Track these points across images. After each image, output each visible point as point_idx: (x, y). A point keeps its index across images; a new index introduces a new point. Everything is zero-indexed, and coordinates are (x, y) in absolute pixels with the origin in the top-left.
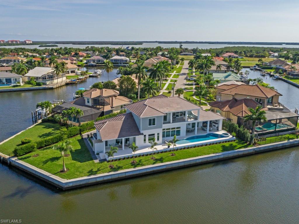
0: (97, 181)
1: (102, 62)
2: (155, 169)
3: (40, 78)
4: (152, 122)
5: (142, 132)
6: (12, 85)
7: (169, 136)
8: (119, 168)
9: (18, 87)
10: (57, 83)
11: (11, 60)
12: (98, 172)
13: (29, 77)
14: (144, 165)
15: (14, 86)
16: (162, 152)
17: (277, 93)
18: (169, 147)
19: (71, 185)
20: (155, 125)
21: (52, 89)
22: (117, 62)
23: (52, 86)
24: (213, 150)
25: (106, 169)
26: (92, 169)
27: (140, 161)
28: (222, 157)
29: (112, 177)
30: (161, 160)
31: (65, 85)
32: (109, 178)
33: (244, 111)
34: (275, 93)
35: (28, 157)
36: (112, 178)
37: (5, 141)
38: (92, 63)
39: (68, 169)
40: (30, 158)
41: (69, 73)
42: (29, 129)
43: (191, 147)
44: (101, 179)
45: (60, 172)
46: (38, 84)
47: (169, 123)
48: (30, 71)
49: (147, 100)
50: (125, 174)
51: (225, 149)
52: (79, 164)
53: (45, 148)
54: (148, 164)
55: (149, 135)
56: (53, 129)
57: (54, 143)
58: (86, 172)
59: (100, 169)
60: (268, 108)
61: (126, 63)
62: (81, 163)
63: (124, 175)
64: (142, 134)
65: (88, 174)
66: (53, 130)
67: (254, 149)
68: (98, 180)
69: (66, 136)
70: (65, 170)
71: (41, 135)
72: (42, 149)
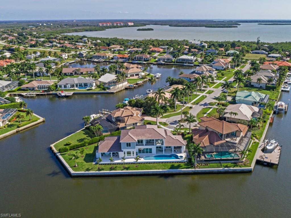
1: (171, 61)
2: (121, 173)
3: (107, 84)
4: (129, 145)
5: (122, 150)
6: (88, 88)
7: (148, 153)
8: (103, 169)
9: (91, 90)
10: (118, 87)
11: (100, 56)
12: (91, 170)
13: (100, 82)
14: (116, 170)
15: (88, 90)
16: (132, 164)
17: (239, 129)
18: (137, 161)
19: (75, 175)
21: (113, 93)
22: (184, 61)
23: (113, 91)
24: (164, 167)
25: (96, 169)
26: (89, 168)
27: (116, 167)
28: (167, 172)
30: (127, 169)
31: (125, 89)
32: (95, 174)
33: (203, 142)
34: (238, 129)
35: (65, 154)
37: (61, 140)
38: (162, 62)
39: (78, 165)
40: (66, 155)
41: (134, 76)
42: (77, 133)
43: (152, 163)
44: (91, 174)
45: (74, 166)
46: (104, 89)
47: (143, 145)
48: (102, 77)
49: (132, 129)
51: (173, 167)
52: (85, 163)
53: (76, 149)
54: (119, 170)
55: (127, 152)
56: (88, 135)
57: (82, 147)
58: (85, 169)
59: (93, 168)
60: (226, 141)
61: (192, 62)
62: (86, 163)
63: (103, 174)
64: (122, 151)
65: (85, 170)
66: (87, 137)
67: (192, 171)
68: (90, 174)
69: (87, 144)
70: (77, 166)
71: (79, 139)
72: (75, 149)
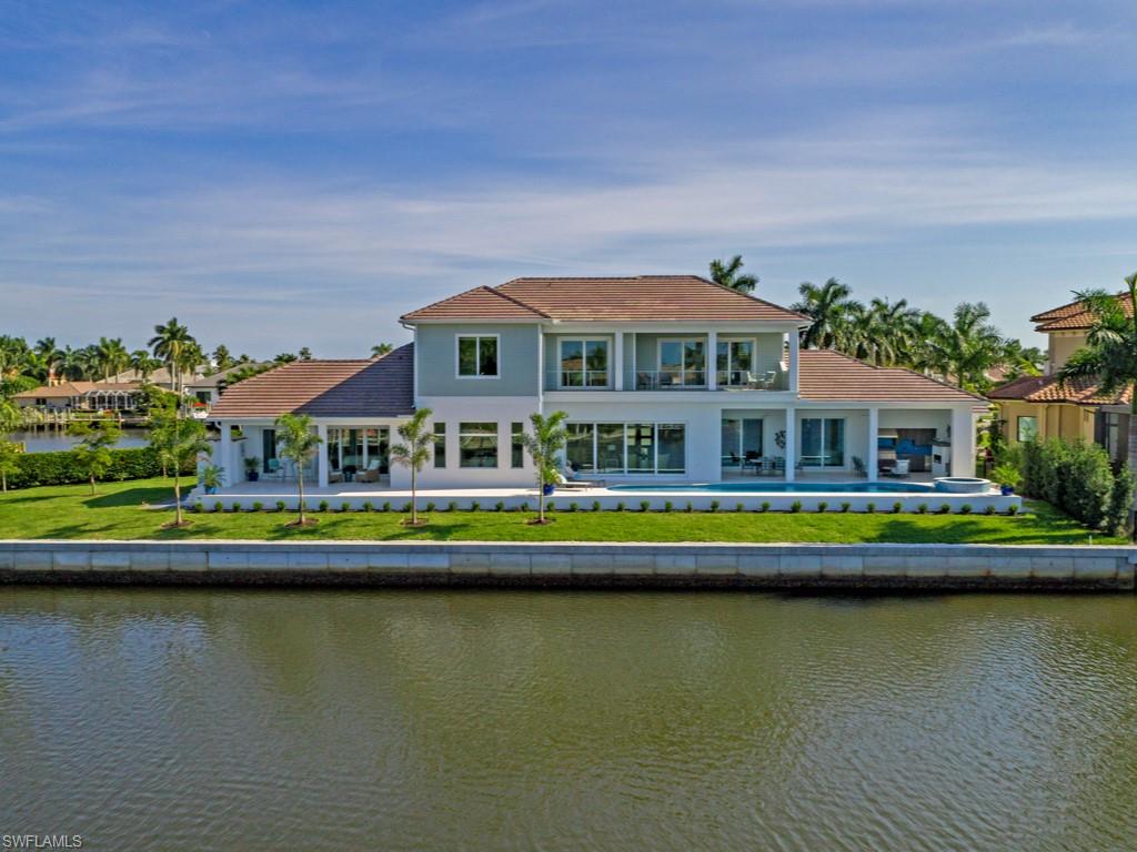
0: (57, 568)
4: (479, 357)
5: (419, 401)
14: (333, 537)
20: (493, 377)
27: (335, 523)
29: (132, 562)
32: (120, 562)
36: (136, 567)
44: (79, 563)
50: (202, 556)
55: (464, 429)
